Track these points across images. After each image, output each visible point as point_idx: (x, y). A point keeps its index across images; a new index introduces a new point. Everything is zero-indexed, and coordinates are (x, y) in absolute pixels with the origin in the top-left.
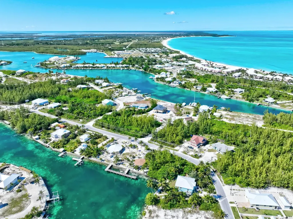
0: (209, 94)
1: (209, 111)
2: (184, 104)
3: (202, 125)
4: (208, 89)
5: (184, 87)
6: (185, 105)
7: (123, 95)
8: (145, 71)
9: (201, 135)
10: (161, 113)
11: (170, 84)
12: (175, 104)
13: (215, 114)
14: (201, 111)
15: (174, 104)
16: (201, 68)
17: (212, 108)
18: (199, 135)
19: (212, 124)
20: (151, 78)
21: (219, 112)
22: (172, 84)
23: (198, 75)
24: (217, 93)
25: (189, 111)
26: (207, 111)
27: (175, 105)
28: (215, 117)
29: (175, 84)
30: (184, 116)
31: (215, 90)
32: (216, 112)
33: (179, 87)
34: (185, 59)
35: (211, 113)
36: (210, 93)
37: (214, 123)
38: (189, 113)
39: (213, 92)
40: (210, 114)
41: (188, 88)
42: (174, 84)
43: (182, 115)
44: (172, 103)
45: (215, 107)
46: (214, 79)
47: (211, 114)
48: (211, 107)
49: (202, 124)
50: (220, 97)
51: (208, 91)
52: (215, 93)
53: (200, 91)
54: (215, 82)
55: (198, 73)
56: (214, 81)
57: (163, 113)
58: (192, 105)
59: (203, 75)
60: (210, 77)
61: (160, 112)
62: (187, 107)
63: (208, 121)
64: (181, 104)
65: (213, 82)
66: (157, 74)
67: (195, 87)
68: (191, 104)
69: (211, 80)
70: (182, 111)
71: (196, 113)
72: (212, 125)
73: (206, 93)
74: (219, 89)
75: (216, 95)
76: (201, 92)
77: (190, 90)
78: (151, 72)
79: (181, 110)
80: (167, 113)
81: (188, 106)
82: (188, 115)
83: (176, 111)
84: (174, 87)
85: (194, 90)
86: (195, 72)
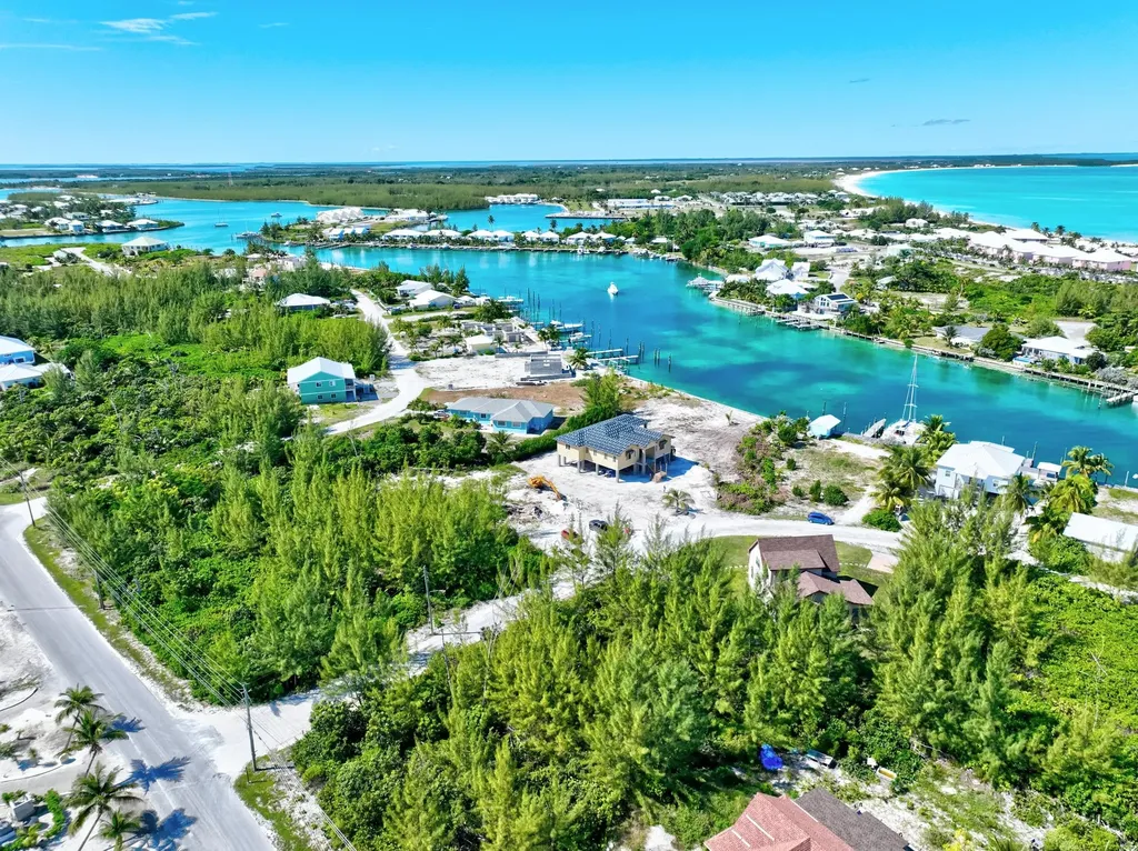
0: (1036, 378)
1: (1023, 492)
2: (823, 424)
3: (917, 649)
4: (1032, 343)
5: (871, 328)
6: (835, 434)
7: (470, 349)
8: (689, 257)
9: (889, 775)
10: (613, 473)
11: (787, 315)
12: (761, 420)
13: (1079, 526)
14: (945, 483)
15: (750, 420)
16: (1000, 251)
17: (1056, 468)
18: (860, 760)
19: (1036, 646)
20: (696, 288)
21: (1118, 513)
22: (800, 312)
23: (978, 280)
24: (1099, 373)
25: (849, 477)
26: (1002, 492)
27: (753, 426)
28: (1078, 559)
29: (822, 312)
30: (786, 516)
31: (1084, 354)
32: (1088, 507)
33: (841, 332)
34: (921, 222)
35: (1038, 511)
36: (1049, 366)
37: (1071, 620)
38: (839, 499)
39: (1072, 362)
40: (1030, 520)
41: (895, 337)
42: (812, 315)
43: (767, 507)
44: (740, 415)
45: (1084, 461)
46: (1082, 297)
47: (1046, 520)
48: (1045, 466)
49: (910, 639)
50: (1129, 401)
51: (1032, 357)
52: (1082, 373)
53: (971, 355)
54: (1089, 309)
55: (981, 273)
56: (1079, 305)
57: (627, 473)
58: (889, 433)
59: (1009, 279)
60: (1052, 286)
61: (603, 469)
62: (844, 447)
63: (995, 593)
64: (804, 425)
65: (1071, 309)
66: (745, 269)
67: (940, 332)
68: (881, 431)
69: (1055, 301)
70: (788, 473)
71: (900, 503)
72: (1044, 657)
73: (1016, 367)
74: (1113, 349)
75: (1096, 379)
76: (980, 362)
77: (909, 345)
78: (715, 264)
79: (780, 465)
80: (658, 475)
81: (858, 442)
82: (823, 508)
83: (740, 470)
84: (808, 329)
85: (930, 345)
86: (960, 266)
